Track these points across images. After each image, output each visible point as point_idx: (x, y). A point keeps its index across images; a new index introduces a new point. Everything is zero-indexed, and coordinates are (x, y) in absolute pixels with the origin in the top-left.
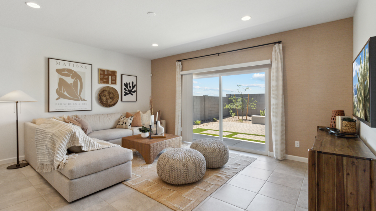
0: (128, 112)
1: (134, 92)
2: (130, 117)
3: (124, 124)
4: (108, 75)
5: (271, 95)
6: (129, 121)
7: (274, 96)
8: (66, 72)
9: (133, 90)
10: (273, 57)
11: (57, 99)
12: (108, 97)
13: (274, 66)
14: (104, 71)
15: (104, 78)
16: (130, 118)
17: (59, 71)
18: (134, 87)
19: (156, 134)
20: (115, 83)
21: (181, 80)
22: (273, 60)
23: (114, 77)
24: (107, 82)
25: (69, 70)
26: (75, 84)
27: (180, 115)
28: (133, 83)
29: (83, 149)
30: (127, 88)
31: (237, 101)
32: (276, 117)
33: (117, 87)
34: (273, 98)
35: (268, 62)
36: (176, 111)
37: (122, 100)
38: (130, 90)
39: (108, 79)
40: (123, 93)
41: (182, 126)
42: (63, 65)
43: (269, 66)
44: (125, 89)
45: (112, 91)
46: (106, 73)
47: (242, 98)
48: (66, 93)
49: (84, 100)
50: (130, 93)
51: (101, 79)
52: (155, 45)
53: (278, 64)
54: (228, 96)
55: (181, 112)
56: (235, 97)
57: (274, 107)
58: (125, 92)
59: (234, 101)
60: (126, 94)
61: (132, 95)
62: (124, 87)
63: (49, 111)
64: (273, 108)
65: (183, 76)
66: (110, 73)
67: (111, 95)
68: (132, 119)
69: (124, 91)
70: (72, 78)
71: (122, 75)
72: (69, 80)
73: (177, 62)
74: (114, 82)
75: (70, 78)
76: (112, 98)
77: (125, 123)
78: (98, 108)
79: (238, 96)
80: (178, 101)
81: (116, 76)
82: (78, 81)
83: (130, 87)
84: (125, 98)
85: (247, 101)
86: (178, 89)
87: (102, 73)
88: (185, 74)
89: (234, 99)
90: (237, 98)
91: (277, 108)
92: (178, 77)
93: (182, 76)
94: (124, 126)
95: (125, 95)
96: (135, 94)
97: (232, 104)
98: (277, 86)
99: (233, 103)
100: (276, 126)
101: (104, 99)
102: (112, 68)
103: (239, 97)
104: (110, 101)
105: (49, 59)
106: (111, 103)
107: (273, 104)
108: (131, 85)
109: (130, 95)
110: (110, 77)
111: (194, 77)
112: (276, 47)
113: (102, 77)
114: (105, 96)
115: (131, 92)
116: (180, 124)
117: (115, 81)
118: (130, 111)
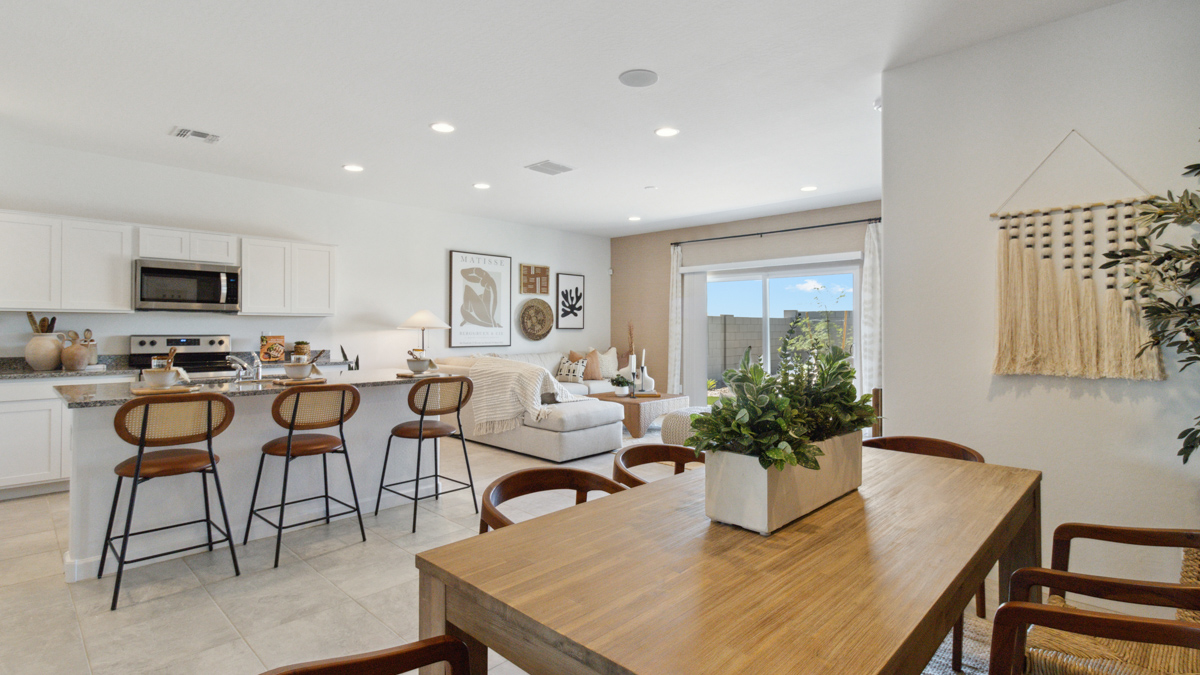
0: (574, 350)
1: (580, 309)
2: (581, 361)
3: (571, 374)
4: (536, 275)
5: (863, 318)
6: (580, 369)
7: (867, 320)
8: (474, 275)
9: (577, 306)
10: (866, 246)
11: (462, 325)
12: (534, 320)
13: (867, 263)
14: (529, 268)
15: (529, 283)
16: (580, 363)
17: (465, 273)
18: (578, 298)
19: (642, 391)
20: (547, 293)
21: (680, 284)
22: (867, 253)
23: (544, 278)
24: (533, 291)
25: (479, 271)
26: (487, 295)
27: (679, 358)
28: (577, 289)
29: (558, 399)
30: (567, 300)
31: (813, 330)
32: (871, 359)
33: (550, 299)
34: (866, 323)
35: (857, 255)
36: (670, 349)
37: (557, 327)
38: (572, 304)
39: (534, 284)
40: (561, 312)
41: (681, 382)
42: (471, 262)
43: (860, 262)
44: (563, 304)
45: (541, 308)
46: (533, 272)
47: (828, 321)
48: (473, 314)
49: (500, 326)
50: (572, 312)
51: (525, 285)
52: (634, 219)
53: (874, 260)
54: (789, 316)
55: (679, 351)
56: (806, 320)
57: (867, 340)
58: (563, 310)
59: (804, 329)
60: (566, 314)
61: (576, 315)
62: (561, 299)
63: (450, 346)
64: (865, 343)
65: (686, 277)
66: (539, 271)
67: (540, 317)
68: (585, 364)
69: (561, 307)
70: (483, 285)
71: (558, 275)
72: (478, 289)
73: (672, 247)
74: (545, 290)
75: (479, 285)
76: (541, 322)
77: (572, 371)
78: (521, 343)
79: (815, 316)
80: (675, 329)
81: (548, 276)
82: (491, 290)
83: (572, 299)
84: (564, 322)
85: (841, 330)
86: (675, 303)
87: (526, 272)
88: (689, 273)
89: (806, 325)
90: (815, 323)
91: (872, 342)
92: (675, 278)
93: (683, 275)
94: (571, 377)
95: (563, 316)
96: (580, 313)
97: (801, 337)
98: (873, 302)
99: (804, 334)
100: (871, 377)
101: (529, 324)
102: (541, 263)
103: (821, 317)
104: (538, 327)
105: (451, 252)
106: (540, 333)
107: (865, 336)
108: (573, 295)
109: (571, 315)
110: (538, 279)
111: (710, 278)
112: (871, 229)
113: (526, 281)
114: (530, 318)
115: (572, 310)
116: (678, 377)
117: (547, 287)
118: (578, 349)
